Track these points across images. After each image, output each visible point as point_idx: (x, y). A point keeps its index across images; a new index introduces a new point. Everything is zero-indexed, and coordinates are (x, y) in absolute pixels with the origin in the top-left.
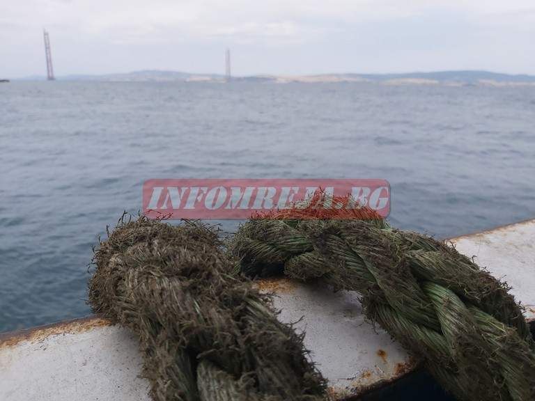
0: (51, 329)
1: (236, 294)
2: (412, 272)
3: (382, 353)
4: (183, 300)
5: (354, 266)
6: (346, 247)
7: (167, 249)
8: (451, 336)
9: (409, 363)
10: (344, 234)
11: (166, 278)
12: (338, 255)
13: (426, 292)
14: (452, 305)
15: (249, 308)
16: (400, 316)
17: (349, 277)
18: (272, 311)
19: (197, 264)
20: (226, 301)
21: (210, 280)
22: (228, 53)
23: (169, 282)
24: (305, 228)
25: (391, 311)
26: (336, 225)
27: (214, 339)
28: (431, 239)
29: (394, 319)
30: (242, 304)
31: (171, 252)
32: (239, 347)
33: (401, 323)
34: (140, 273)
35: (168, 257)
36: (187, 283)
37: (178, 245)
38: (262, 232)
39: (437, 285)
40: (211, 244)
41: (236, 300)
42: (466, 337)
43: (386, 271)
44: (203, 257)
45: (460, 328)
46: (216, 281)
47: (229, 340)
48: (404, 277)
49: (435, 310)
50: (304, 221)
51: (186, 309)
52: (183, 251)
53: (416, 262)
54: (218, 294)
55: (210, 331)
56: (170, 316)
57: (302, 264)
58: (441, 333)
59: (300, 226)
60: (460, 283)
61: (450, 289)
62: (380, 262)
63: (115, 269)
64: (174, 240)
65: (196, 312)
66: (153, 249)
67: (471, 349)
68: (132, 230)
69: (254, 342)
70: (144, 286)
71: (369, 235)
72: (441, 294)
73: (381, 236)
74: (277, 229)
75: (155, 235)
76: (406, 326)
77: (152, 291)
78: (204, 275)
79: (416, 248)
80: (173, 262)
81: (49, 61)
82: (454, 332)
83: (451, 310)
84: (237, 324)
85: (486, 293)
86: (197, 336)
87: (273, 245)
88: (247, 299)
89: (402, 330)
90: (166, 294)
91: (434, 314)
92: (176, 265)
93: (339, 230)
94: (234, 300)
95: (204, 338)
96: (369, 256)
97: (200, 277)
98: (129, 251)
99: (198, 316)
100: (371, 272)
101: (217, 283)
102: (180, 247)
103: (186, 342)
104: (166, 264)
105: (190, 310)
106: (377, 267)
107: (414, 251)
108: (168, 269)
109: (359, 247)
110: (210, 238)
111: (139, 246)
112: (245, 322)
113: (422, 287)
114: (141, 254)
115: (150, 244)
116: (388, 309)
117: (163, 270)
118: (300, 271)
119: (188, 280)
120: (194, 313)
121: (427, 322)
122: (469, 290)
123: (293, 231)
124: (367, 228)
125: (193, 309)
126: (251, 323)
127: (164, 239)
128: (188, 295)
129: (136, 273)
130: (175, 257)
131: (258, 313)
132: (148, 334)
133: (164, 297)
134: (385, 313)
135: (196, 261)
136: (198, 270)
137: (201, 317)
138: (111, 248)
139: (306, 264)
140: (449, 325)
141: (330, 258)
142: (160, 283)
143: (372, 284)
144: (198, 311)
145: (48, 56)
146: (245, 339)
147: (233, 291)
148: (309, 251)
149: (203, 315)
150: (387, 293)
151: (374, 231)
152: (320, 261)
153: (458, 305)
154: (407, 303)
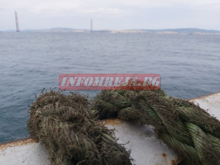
0: (9, 144)
1: (96, 130)
2: (179, 117)
3: (164, 155)
4: (70, 134)
5: (151, 114)
6: (148, 105)
7: (62, 107)
8: (199, 148)
9: (177, 160)
10: (146, 99)
11: (62, 123)
12: (144, 109)
13: (186, 127)
14: (199, 134)
15: (103, 138)
16: (174, 139)
17: (149, 120)
18: (114, 138)
19: (77, 115)
20: (91, 134)
21: (83, 123)
22: (91, 21)
23: (63, 124)
24: (128, 96)
25: (169, 135)
26: (142, 95)
27: (85, 155)
28: (187, 101)
29: (171, 140)
30: (100, 135)
31: (64, 109)
32: (98, 159)
33: (174, 142)
34: (49, 119)
35: (63, 112)
36: (71, 125)
37: (68, 106)
38: (107, 97)
39: (191, 124)
40: (84, 104)
41: (96, 133)
42: (207, 150)
43: (167, 117)
44: (80, 111)
45: (204, 145)
46: (86, 124)
47: (93, 155)
48: (176, 120)
49: (191, 136)
50: (127, 93)
51: (71, 139)
52: (70, 108)
53: (181, 113)
54: (87, 131)
55: (83, 150)
56: (63, 142)
57: (126, 112)
58: (194, 146)
59: (125, 95)
60: (203, 123)
61: (198, 125)
62: (164, 112)
63: (38, 117)
64: (66, 103)
65: (76, 140)
66: (56, 107)
67: (209, 155)
68: (47, 97)
69: (106, 156)
70: (50, 126)
71: (159, 100)
72: (194, 128)
73: (165, 100)
74: (114, 96)
75: (57, 100)
76: (177, 143)
77: (55, 129)
78: (80, 120)
79: (181, 106)
80: (65, 114)
81: (17, 24)
82: (201, 147)
83: (199, 136)
84: (97, 146)
85: (215, 128)
86: (76, 153)
87: (113, 103)
88: (102, 133)
89: (175, 145)
90: (61, 131)
91: (190, 137)
92: (67, 116)
93: (144, 97)
94: (95, 133)
95: (80, 154)
96: (159, 110)
97: (79, 122)
98: (45, 107)
99: (77, 143)
100: (160, 117)
101: (87, 125)
102: (69, 107)
103: (71, 156)
104: (62, 115)
105: (73, 140)
106: (163, 115)
107: (180, 107)
108: (63, 118)
109: (154, 105)
110: (83, 101)
111: (49, 106)
112: (101, 145)
113: (184, 124)
114: (50, 110)
115: (54, 105)
116: (167, 134)
117: (60, 118)
118: (125, 116)
119: (73, 123)
120: (75, 141)
121: (187, 141)
122: (207, 126)
123: (122, 97)
124: (158, 96)
125: (75, 139)
126: (104, 145)
127: (61, 102)
128: (72, 132)
129: (47, 119)
130: (66, 111)
131: (107, 140)
132: (53, 150)
133: (60, 132)
134: (166, 136)
135: (76, 113)
136: (77, 118)
137: (79, 143)
138: (37, 106)
139: (128, 113)
140: (198, 143)
141: (140, 110)
142: (59, 125)
143: (160, 123)
144: (77, 140)
145: (17, 22)
146: (101, 155)
147: (95, 129)
148: (130, 106)
149: (80, 142)
150: (168, 127)
151: (161, 98)
152: (135, 111)
153: (202, 134)
154: (177, 132)
